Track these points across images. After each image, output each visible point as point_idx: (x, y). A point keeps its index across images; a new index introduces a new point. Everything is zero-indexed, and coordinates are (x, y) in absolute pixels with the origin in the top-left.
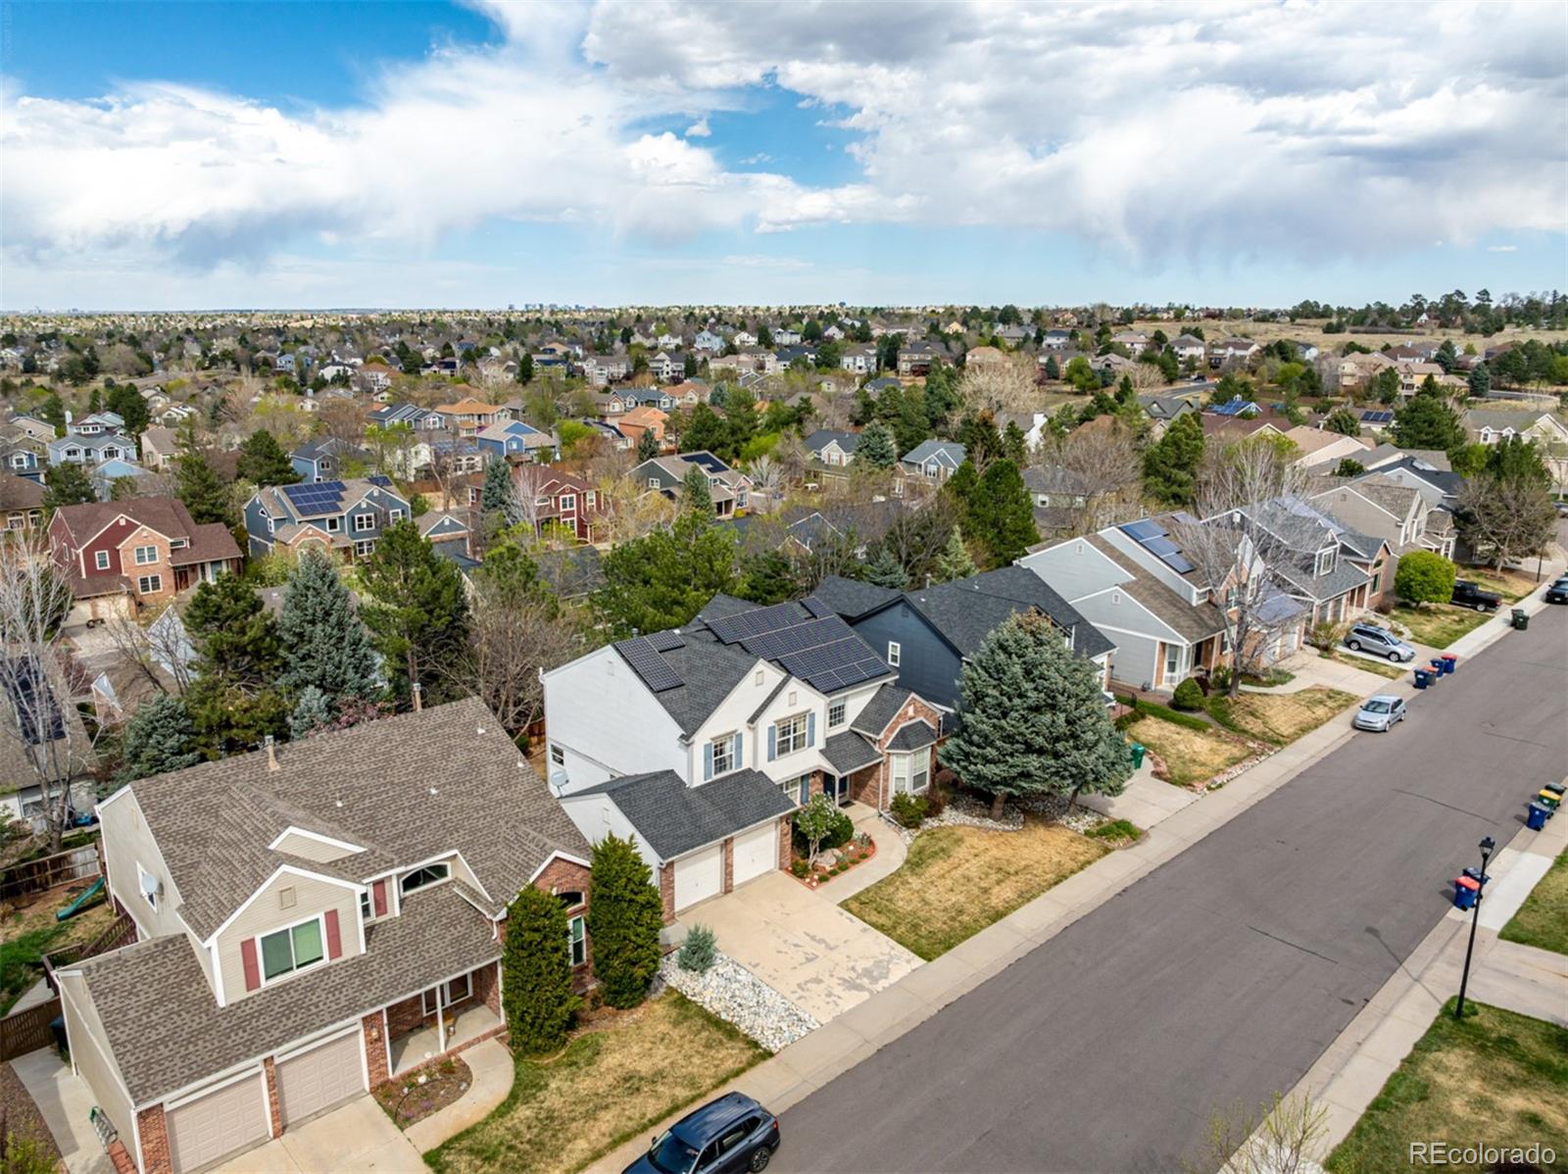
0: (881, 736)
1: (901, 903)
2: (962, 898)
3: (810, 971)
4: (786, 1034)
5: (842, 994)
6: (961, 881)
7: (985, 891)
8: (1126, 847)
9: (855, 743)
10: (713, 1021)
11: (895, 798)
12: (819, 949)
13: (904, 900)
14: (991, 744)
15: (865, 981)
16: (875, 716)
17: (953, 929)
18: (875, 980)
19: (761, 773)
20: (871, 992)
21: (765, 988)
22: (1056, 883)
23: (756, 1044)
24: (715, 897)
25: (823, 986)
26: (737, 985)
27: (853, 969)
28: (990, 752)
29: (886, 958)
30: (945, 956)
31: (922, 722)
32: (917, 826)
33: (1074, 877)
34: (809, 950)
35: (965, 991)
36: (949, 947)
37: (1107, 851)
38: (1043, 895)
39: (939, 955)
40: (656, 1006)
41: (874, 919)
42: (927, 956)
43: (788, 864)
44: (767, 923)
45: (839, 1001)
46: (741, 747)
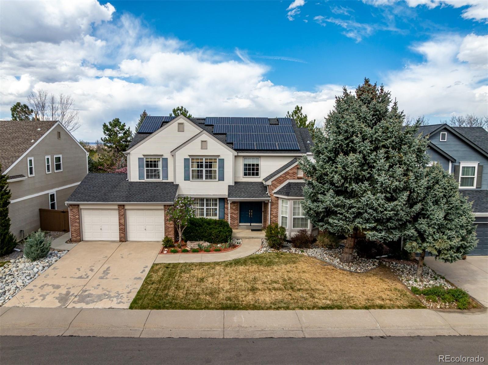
0: (269, 183)
9: (258, 187)
12: (95, 276)
15: (74, 299)
20: (62, 306)
24: (113, 242)
25: (52, 290)
29: (114, 295)
32: (279, 248)
34: (91, 274)
37: (417, 306)
46: (167, 167)
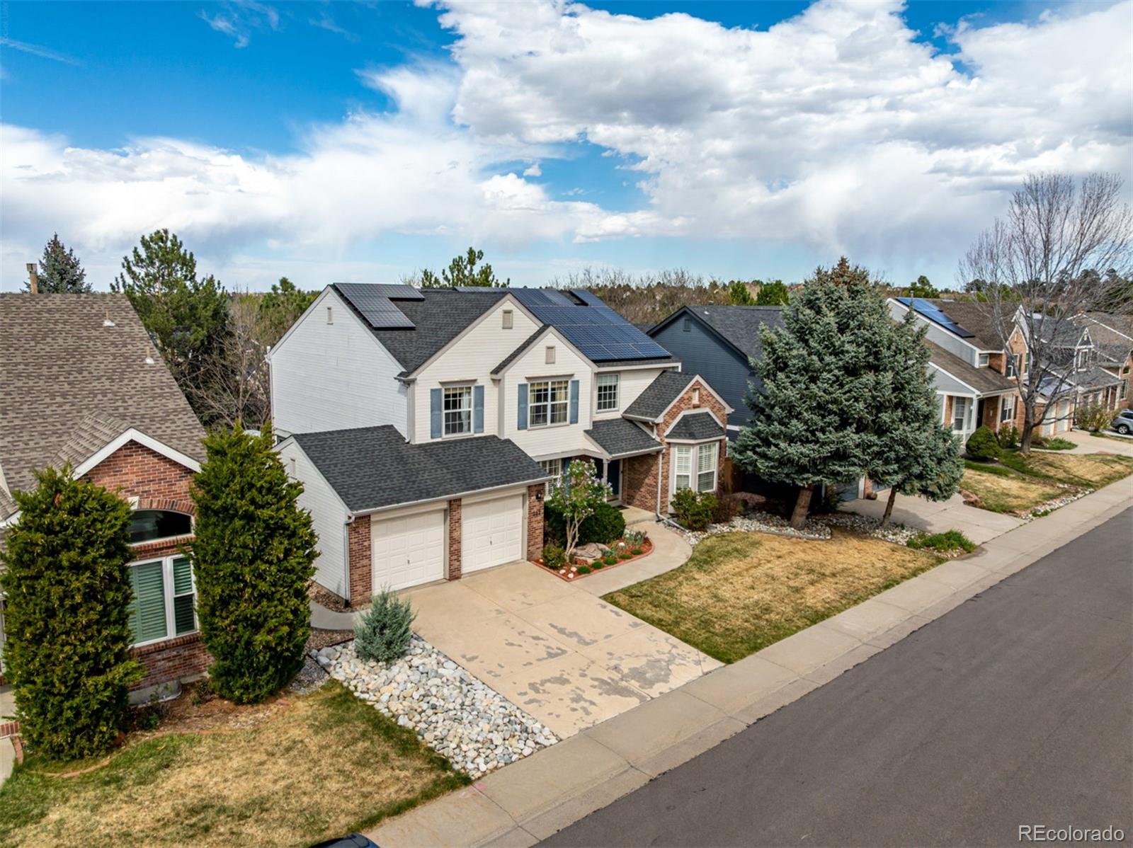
0: (660, 420)
1: (685, 598)
2: (767, 597)
3: (553, 668)
4: (499, 751)
5: (597, 699)
6: (764, 579)
7: (797, 590)
8: (960, 558)
9: (628, 429)
10: (384, 727)
11: (678, 496)
12: (570, 644)
13: (689, 594)
14: (798, 417)
15: (634, 684)
16: (652, 401)
17: (758, 627)
18: (650, 683)
19: (508, 441)
20: (642, 698)
21: (478, 685)
22: (887, 587)
23: (444, 764)
24: (435, 583)
25: (568, 687)
26: (437, 681)
27: (616, 668)
28: (796, 426)
29: (665, 657)
30: (750, 659)
31: (707, 414)
32: (703, 528)
33: (906, 583)
34: (554, 644)
35: (786, 702)
36: (756, 648)
37: (940, 561)
38: (873, 599)
39: (743, 656)
40: (300, 704)
41: (649, 613)
42: (726, 657)
43: (538, 554)
44: (499, 612)
45: (591, 708)
46: (483, 405)
